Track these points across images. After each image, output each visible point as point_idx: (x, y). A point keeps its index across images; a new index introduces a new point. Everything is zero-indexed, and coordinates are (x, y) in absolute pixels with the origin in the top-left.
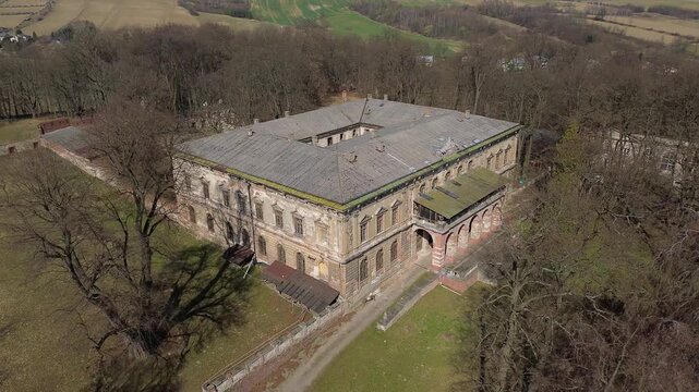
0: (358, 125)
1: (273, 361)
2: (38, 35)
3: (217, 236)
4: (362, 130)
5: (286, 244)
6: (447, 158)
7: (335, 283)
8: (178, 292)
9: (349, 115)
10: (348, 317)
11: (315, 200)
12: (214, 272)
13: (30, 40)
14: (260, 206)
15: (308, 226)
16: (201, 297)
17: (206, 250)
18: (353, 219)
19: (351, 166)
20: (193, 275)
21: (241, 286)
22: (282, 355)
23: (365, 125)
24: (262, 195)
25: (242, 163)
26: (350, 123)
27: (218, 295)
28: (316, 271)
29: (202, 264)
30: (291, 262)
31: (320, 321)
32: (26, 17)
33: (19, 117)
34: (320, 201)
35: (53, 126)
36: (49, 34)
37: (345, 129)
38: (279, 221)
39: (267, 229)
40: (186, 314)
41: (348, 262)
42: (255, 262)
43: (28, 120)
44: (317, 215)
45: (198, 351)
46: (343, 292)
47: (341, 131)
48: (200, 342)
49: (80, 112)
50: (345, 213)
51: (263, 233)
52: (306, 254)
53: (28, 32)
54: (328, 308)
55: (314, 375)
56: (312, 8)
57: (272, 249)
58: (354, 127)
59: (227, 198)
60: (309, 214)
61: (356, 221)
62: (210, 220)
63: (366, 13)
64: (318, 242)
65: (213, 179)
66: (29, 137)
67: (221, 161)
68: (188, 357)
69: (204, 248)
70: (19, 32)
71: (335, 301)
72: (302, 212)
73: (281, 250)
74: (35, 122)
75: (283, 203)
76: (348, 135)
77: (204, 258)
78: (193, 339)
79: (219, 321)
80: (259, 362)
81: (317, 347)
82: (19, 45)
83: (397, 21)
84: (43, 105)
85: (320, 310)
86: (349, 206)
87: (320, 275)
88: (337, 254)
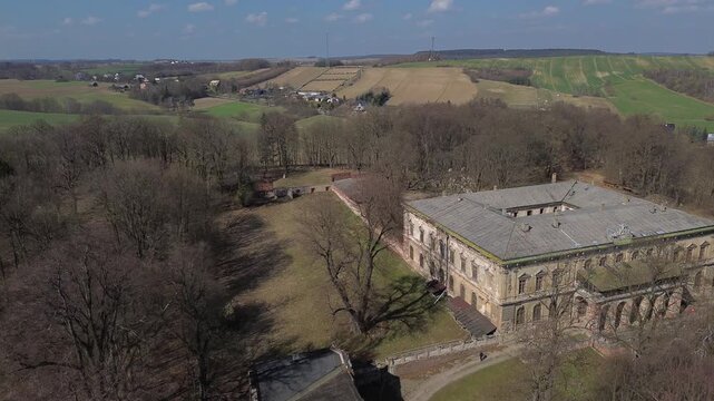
0: (560, 203)
1: (434, 358)
2: (347, 98)
3: (424, 271)
4: (563, 208)
5: (467, 285)
6: (617, 242)
7: (494, 320)
8: (391, 302)
9: (553, 193)
10: (501, 349)
11: (486, 254)
12: (418, 295)
13: (341, 102)
14: (452, 253)
15: (481, 272)
16: (404, 309)
17: (417, 280)
18: (512, 273)
19: (523, 234)
20: (404, 294)
21: (432, 308)
22: (442, 357)
23: (566, 204)
24: (455, 245)
25: (445, 221)
26: (552, 201)
27: (417, 311)
28: (483, 309)
29: (413, 290)
30: (468, 299)
31: (476, 344)
32: (341, 82)
33: (321, 165)
34: (490, 256)
35: (341, 176)
36: (354, 97)
37: (547, 205)
38: (463, 266)
39: (455, 271)
40: (391, 316)
41: (504, 305)
42: (446, 295)
43: (327, 170)
44: (487, 265)
45: (390, 340)
46: (499, 328)
47: (542, 207)
48: (394, 335)
49: (359, 167)
50: (505, 267)
51: (453, 274)
52: (478, 294)
53: (340, 95)
54: (484, 336)
55: (460, 376)
56: (600, 75)
57: (457, 287)
58: (556, 205)
59: (433, 245)
60: (483, 264)
61: (515, 276)
62: (422, 258)
63: (663, 82)
64: (486, 286)
65: (428, 228)
66: (324, 182)
67: (433, 216)
68: (384, 341)
69: (417, 278)
70: (335, 95)
71: (491, 333)
72: (478, 262)
73: (463, 289)
74: (330, 171)
75: (468, 254)
76: (548, 210)
77: (414, 285)
78: (391, 332)
79: (411, 327)
80: (424, 355)
81: (470, 360)
82: (332, 106)
83: (699, 91)
84: (338, 159)
85: (478, 337)
86: (508, 262)
87: (486, 312)
88: (497, 297)
